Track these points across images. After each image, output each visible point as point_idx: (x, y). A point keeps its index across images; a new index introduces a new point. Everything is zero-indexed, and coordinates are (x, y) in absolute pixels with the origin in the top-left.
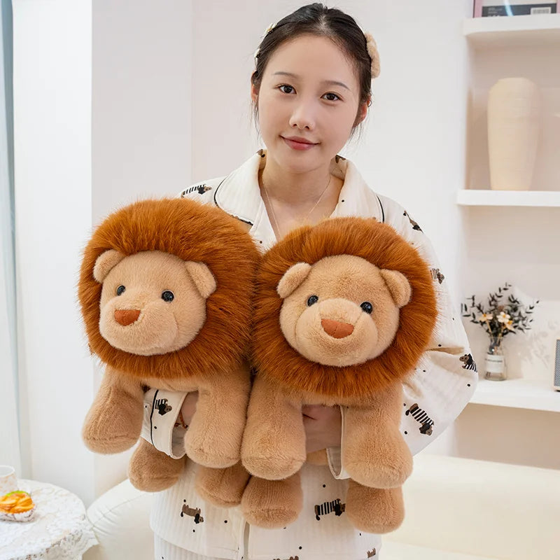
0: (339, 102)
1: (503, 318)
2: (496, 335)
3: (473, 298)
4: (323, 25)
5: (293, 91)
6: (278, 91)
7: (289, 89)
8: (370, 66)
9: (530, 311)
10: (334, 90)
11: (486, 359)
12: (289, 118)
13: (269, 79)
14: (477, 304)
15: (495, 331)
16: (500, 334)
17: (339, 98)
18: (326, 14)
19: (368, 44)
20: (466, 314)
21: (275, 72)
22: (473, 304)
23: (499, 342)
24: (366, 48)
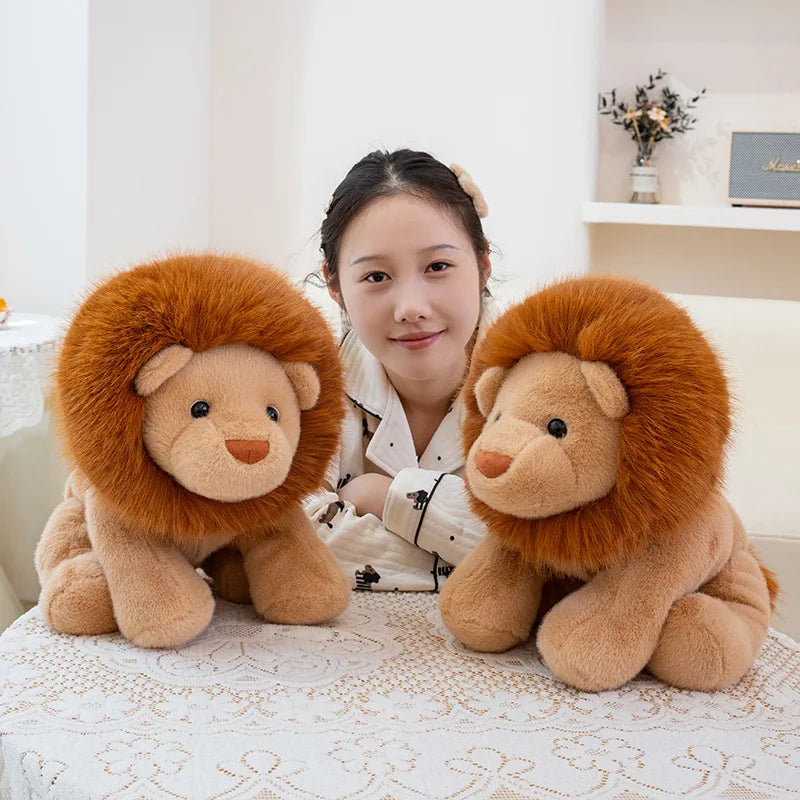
0: (450, 270)
1: (656, 115)
2: (646, 139)
3: (614, 94)
4: (394, 181)
5: (385, 278)
6: (366, 283)
7: (377, 276)
8: (473, 206)
9: (694, 104)
10: (438, 257)
11: (632, 175)
12: (391, 312)
13: (349, 272)
14: (619, 101)
15: (643, 134)
16: (652, 139)
17: (448, 265)
18: (391, 162)
19: (460, 180)
20: (605, 110)
21: (352, 262)
22: (614, 101)
23: (651, 151)
24: (459, 186)
